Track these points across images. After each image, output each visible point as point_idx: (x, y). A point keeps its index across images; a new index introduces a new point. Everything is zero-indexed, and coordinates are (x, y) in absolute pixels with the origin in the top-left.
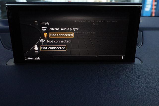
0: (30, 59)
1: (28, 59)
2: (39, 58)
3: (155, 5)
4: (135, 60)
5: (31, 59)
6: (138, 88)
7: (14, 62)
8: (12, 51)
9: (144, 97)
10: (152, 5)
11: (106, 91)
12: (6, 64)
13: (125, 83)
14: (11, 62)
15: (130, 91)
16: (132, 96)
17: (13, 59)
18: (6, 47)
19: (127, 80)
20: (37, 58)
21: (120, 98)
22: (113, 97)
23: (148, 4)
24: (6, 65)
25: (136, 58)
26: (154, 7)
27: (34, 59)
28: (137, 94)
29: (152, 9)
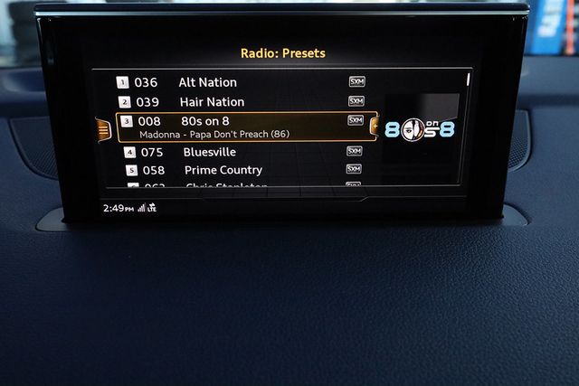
0: (121, 208)
1: (115, 208)
2: (153, 205)
3: (575, 16)
4: (504, 213)
5: (126, 209)
7: (63, 221)
8: (58, 182)
9: (537, 345)
10: (565, 17)
12: (37, 229)
13: (468, 294)
14: (54, 222)
16: (494, 343)
17: (61, 210)
18: (34, 168)
19: (476, 285)
20: (148, 206)
21: (448, 351)
23: (551, 14)
24: (34, 229)
25: (509, 205)
26: (573, 23)
28: (511, 337)
29: (564, 29)
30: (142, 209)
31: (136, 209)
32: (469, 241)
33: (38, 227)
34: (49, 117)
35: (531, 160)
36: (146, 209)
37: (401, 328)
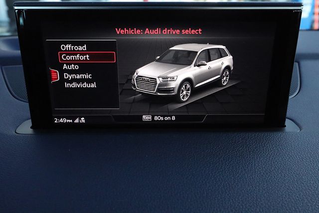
0: (65, 120)
1: (61, 120)
2: (83, 118)
4: (286, 124)
5: (68, 121)
6: (295, 186)
7: (31, 128)
8: (28, 103)
9: (308, 205)
10: (313, 7)
11: (226, 192)
12: (16, 133)
13: (267, 174)
14: (26, 128)
15: (277, 192)
16: (283, 204)
17: (30, 120)
18: (15, 95)
19: (271, 168)
20: (80, 119)
21: (256, 209)
22: (241, 207)
24: (14, 133)
25: (289, 119)
27: (73, 121)
28: (293, 200)
30: (77, 121)
32: (267, 141)
33: (17, 132)
34: (22, 66)
35: (300, 92)
36: (79, 121)
37: (228, 195)
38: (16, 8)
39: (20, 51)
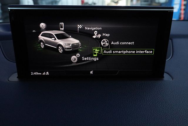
0: (37, 73)
1: (35, 73)
2: (48, 72)
3: (184, 5)
4: (164, 76)
6: (169, 112)
7: (17, 78)
8: (15, 63)
9: (176, 123)
10: (181, 5)
11: (130, 116)
12: (9, 81)
13: (153, 105)
14: (14, 78)
15: (159, 115)
16: (162, 122)
17: (17, 73)
19: (156, 101)
22: (139, 124)
23: (176, 4)
25: (166, 73)
26: (183, 7)
28: (168, 120)
29: (180, 9)
30: (44, 74)
31: (42, 74)
32: (153, 86)
34: (12, 41)
35: (172, 57)
36: (45, 74)
38: (9, 8)
39: (11, 32)
